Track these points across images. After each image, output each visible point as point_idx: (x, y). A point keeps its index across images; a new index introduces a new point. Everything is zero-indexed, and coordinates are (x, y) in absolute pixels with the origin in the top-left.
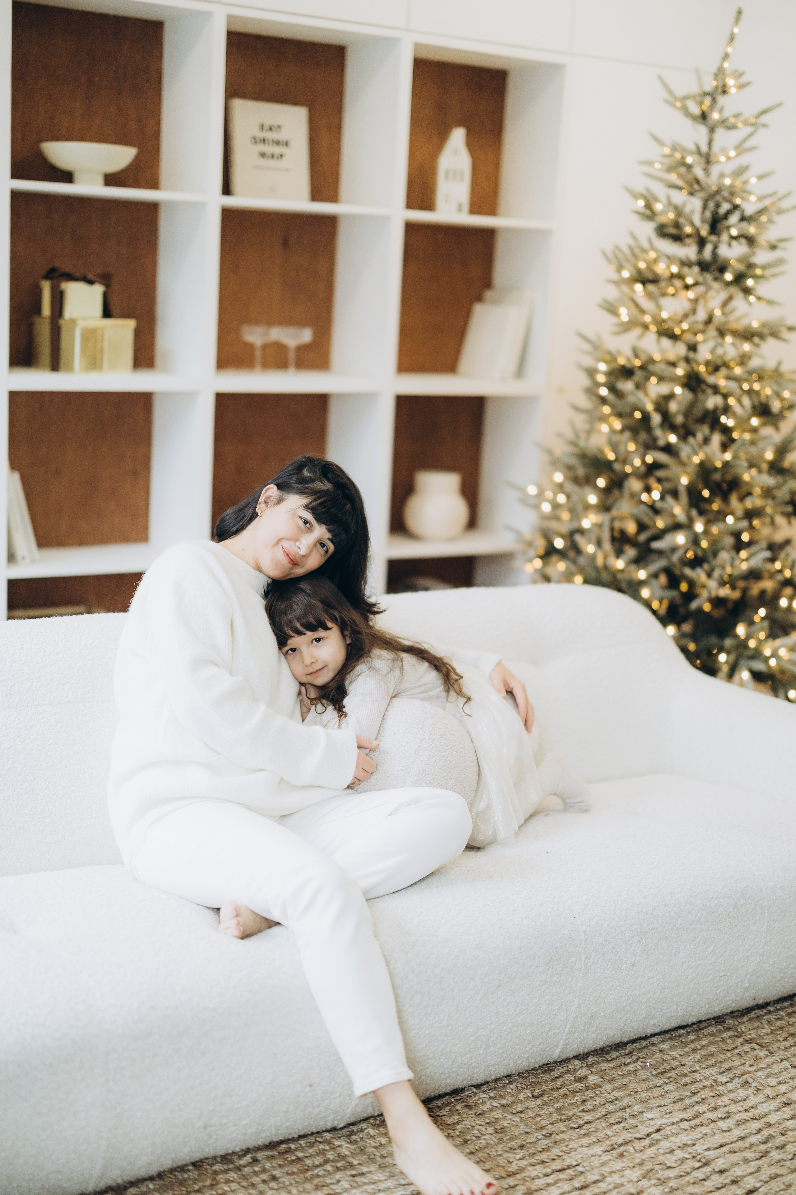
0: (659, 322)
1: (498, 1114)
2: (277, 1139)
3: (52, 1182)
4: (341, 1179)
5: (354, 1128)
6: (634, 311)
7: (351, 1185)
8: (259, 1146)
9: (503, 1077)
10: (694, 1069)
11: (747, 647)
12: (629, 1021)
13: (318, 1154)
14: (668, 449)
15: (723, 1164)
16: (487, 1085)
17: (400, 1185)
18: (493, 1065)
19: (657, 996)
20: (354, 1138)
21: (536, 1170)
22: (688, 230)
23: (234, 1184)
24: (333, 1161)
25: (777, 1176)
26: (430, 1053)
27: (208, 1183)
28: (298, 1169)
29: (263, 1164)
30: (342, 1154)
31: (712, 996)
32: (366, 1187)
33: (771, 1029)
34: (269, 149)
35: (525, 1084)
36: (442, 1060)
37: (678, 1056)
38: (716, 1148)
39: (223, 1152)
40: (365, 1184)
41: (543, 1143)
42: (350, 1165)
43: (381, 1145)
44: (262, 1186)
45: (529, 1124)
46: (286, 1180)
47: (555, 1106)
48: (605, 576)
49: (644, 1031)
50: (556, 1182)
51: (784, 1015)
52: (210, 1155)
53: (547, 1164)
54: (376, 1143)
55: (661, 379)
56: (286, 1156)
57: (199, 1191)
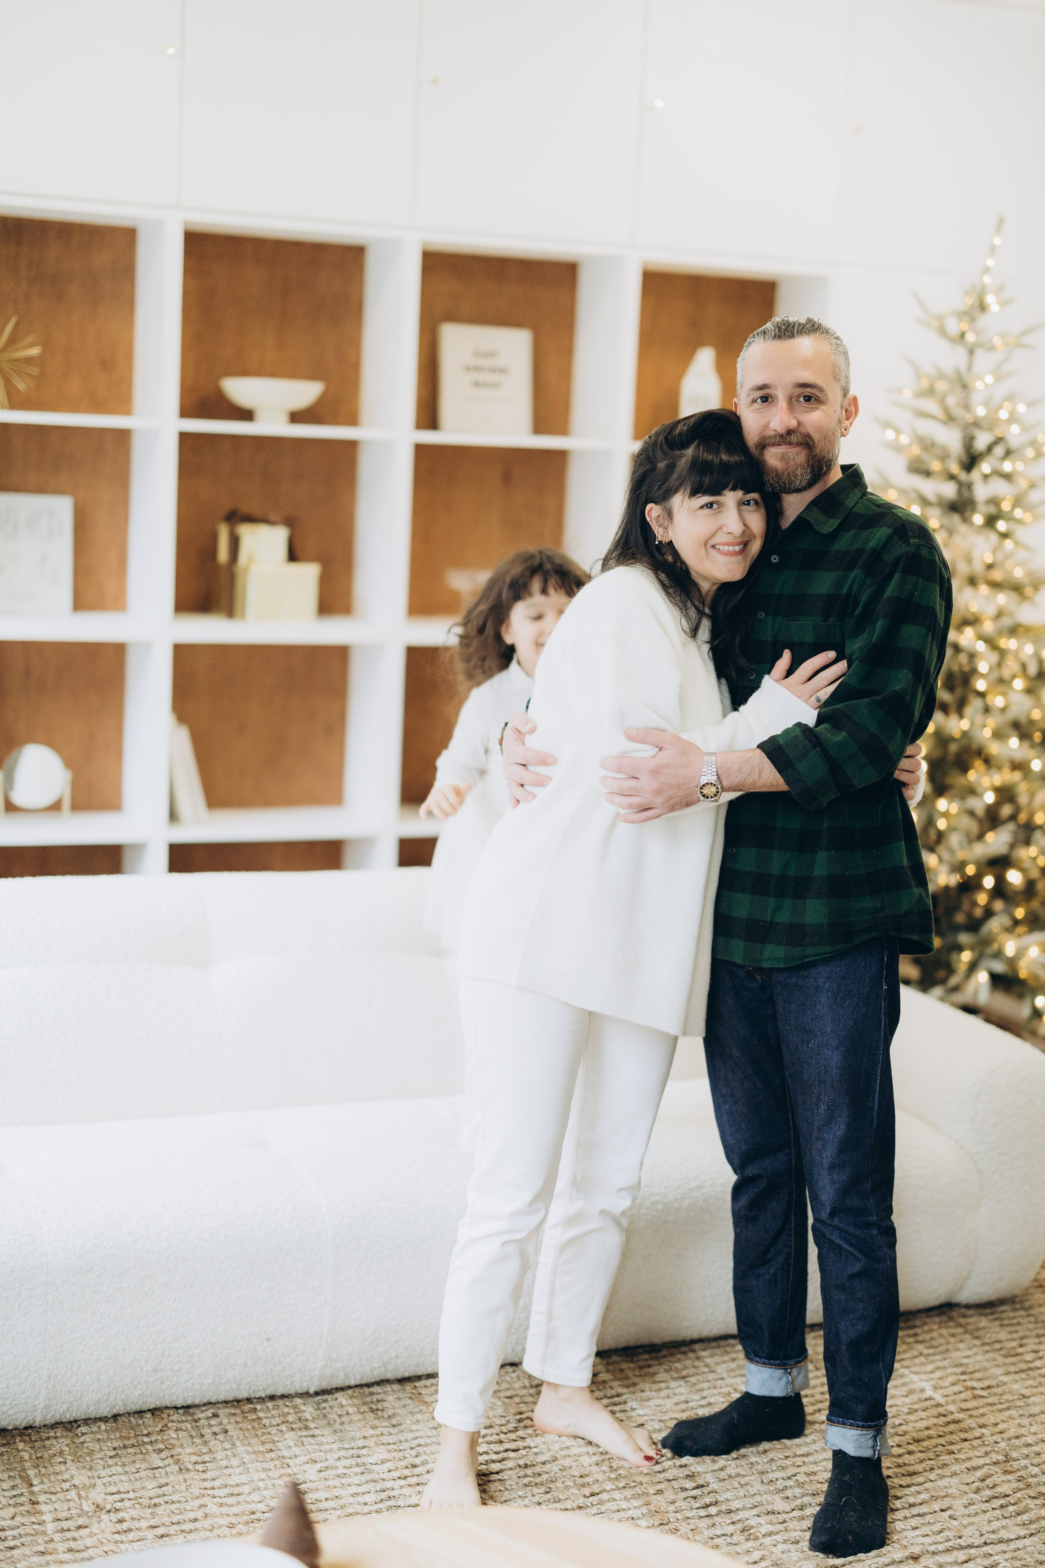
4: (289, 1438)
5: (329, 1397)
13: (279, 1416)
20: (323, 1405)
23: (184, 1433)
24: (291, 1423)
25: (738, 1475)
27: (158, 1429)
28: (253, 1427)
30: (303, 1418)
34: (484, 377)
40: (311, 1444)
42: (306, 1428)
43: (348, 1413)
46: (236, 1434)
56: (248, 1415)
57: (147, 1435)
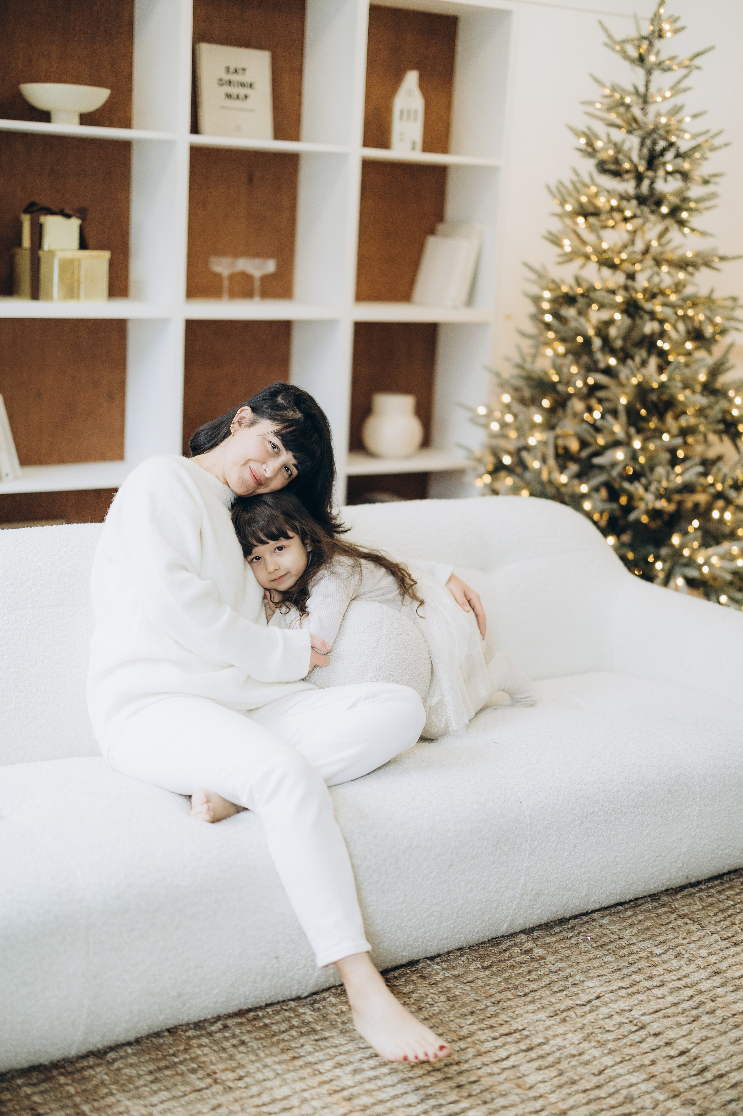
0: (599, 252)
1: (450, 984)
2: (246, 1008)
3: (37, 1047)
4: (305, 1043)
5: (318, 997)
6: (577, 242)
7: (314, 1049)
8: (229, 1014)
9: (455, 950)
10: (631, 942)
11: (682, 556)
12: (571, 898)
13: (283, 1021)
14: (608, 371)
15: (658, 1027)
16: (440, 958)
17: (360, 1048)
18: (446, 939)
19: (597, 875)
20: (317, 1006)
21: (485, 1034)
22: (627, 166)
23: (206, 1048)
24: (297, 1027)
25: (707, 1038)
26: (387, 927)
27: (182, 1048)
28: (266, 1035)
29: (233, 1030)
30: (306, 1021)
31: (647, 876)
32: (328, 1050)
33: (702, 905)
34: (234, 91)
35: (475, 957)
36: (398, 934)
37: (617, 930)
38: (651, 1013)
39: (196, 1019)
40: (328, 1047)
41: (492, 1010)
42: (313, 1031)
43: (342, 1012)
44: (232, 1051)
45: (479, 992)
46: (254, 1044)
47: (503, 976)
48: (550, 490)
49: (585, 907)
50: (504, 1045)
51: (715, 892)
52: (184, 1022)
53: (496, 1029)
54: (337, 1010)
55: (602, 306)
56: (255, 1023)
57: (174, 1055)
